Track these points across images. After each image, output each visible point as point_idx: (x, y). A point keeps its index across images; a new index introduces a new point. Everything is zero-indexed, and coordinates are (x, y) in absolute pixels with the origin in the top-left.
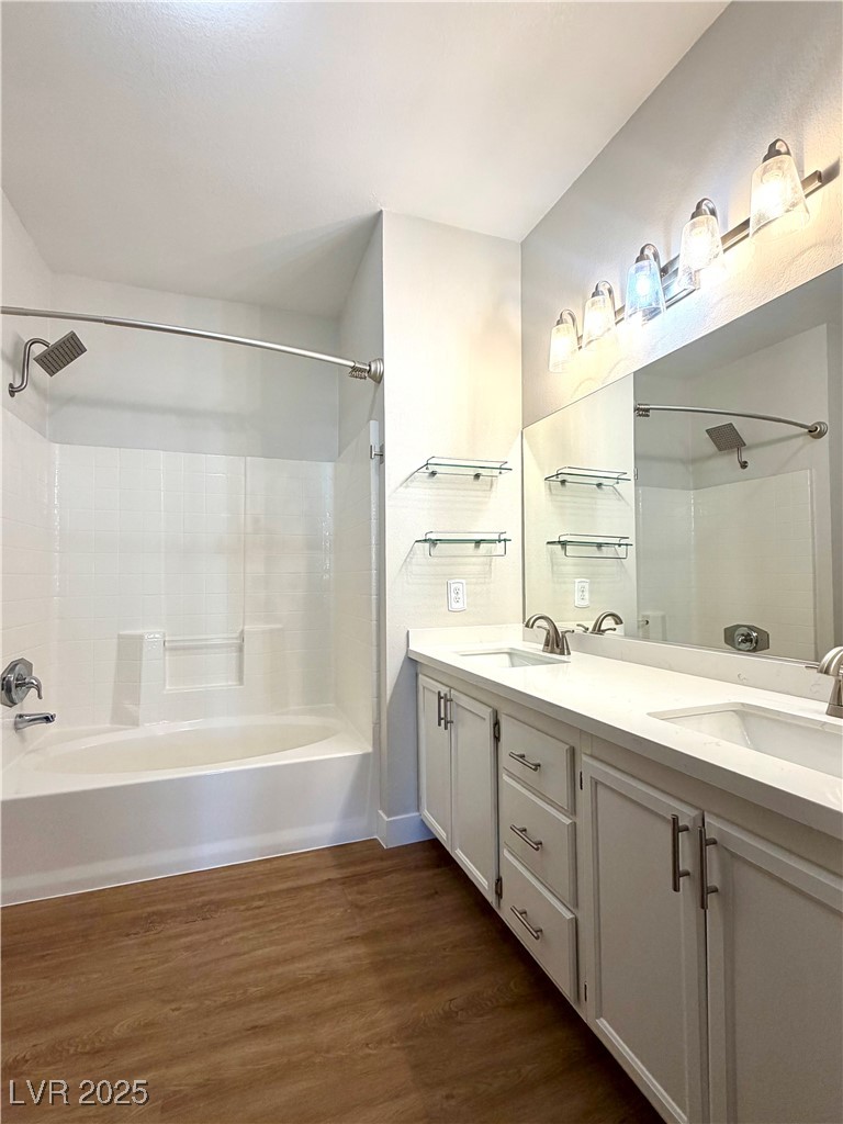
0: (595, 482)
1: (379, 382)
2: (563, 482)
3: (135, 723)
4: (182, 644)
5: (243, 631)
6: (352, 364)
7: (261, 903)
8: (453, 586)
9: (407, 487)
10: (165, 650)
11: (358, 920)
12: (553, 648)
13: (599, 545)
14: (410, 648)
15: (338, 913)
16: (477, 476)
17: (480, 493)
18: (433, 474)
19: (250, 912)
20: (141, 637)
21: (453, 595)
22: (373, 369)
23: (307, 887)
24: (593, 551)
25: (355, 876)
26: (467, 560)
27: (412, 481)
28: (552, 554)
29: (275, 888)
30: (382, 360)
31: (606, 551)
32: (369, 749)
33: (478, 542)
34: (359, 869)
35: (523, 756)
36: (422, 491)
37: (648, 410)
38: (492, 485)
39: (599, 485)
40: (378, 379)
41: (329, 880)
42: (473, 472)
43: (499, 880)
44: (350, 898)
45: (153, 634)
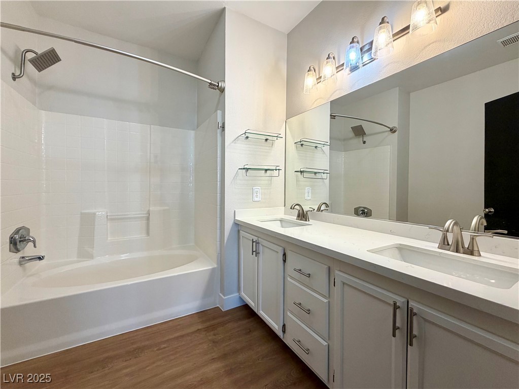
0: (315, 146)
1: (222, 92)
2: (302, 145)
3: (91, 257)
4: (117, 217)
5: (149, 211)
6: (210, 82)
7: (165, 346)
8: (255, 190)
9: (235, 143)
10: (107, 220)
11: (215, 349)
12: (301, 218)
13: (315, 173)
14: (236, 218)
15: (205, 346)
16: (266, 140)
17: (268, 148)
18: (247, 137)
19: (160, 351)
20: (95, 214)
21: (255, 194)
22: (220, 85)
23: (188, 335)
24: (313, 175)
25: (211, 326)
26: (260, 178)
27: (238, 140)
28: (297, 176)
29: (171, 337)
30: (225, 81)
31: (318, 176)
32: (216, 266)
33: (266, 170)
34: (212, 322)
35: (300, 270)
36: (242, 146)
37: (335, 116)
38: (272, 145)
39: (316, 147)
40: (222, 90)
41: (198, 329)
42: (265, 138)
43: (284, 326)
44: (210, 338)
45: (101, 212)
